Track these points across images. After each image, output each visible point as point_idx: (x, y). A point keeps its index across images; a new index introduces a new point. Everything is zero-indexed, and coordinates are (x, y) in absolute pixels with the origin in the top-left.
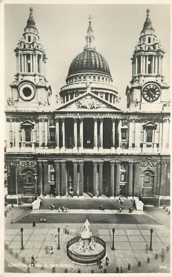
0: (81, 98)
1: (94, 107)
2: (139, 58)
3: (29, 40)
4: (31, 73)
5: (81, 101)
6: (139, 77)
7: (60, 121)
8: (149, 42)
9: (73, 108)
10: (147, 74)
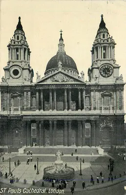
0: (55, 75)
1: (64, 81)
2: (97, 48)
3: (18, 39)
4: (19, 60)
5: (55, 77)
6: (97, 61)
7: (39, 91)
8: (104, 37)
9: (49, 82)
10: (103, 59)
